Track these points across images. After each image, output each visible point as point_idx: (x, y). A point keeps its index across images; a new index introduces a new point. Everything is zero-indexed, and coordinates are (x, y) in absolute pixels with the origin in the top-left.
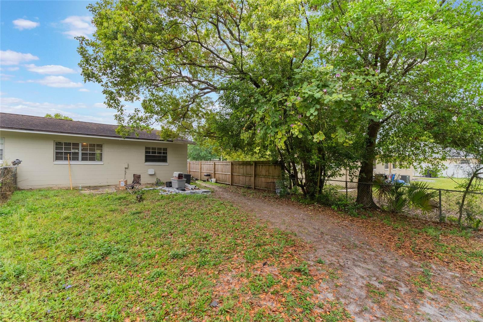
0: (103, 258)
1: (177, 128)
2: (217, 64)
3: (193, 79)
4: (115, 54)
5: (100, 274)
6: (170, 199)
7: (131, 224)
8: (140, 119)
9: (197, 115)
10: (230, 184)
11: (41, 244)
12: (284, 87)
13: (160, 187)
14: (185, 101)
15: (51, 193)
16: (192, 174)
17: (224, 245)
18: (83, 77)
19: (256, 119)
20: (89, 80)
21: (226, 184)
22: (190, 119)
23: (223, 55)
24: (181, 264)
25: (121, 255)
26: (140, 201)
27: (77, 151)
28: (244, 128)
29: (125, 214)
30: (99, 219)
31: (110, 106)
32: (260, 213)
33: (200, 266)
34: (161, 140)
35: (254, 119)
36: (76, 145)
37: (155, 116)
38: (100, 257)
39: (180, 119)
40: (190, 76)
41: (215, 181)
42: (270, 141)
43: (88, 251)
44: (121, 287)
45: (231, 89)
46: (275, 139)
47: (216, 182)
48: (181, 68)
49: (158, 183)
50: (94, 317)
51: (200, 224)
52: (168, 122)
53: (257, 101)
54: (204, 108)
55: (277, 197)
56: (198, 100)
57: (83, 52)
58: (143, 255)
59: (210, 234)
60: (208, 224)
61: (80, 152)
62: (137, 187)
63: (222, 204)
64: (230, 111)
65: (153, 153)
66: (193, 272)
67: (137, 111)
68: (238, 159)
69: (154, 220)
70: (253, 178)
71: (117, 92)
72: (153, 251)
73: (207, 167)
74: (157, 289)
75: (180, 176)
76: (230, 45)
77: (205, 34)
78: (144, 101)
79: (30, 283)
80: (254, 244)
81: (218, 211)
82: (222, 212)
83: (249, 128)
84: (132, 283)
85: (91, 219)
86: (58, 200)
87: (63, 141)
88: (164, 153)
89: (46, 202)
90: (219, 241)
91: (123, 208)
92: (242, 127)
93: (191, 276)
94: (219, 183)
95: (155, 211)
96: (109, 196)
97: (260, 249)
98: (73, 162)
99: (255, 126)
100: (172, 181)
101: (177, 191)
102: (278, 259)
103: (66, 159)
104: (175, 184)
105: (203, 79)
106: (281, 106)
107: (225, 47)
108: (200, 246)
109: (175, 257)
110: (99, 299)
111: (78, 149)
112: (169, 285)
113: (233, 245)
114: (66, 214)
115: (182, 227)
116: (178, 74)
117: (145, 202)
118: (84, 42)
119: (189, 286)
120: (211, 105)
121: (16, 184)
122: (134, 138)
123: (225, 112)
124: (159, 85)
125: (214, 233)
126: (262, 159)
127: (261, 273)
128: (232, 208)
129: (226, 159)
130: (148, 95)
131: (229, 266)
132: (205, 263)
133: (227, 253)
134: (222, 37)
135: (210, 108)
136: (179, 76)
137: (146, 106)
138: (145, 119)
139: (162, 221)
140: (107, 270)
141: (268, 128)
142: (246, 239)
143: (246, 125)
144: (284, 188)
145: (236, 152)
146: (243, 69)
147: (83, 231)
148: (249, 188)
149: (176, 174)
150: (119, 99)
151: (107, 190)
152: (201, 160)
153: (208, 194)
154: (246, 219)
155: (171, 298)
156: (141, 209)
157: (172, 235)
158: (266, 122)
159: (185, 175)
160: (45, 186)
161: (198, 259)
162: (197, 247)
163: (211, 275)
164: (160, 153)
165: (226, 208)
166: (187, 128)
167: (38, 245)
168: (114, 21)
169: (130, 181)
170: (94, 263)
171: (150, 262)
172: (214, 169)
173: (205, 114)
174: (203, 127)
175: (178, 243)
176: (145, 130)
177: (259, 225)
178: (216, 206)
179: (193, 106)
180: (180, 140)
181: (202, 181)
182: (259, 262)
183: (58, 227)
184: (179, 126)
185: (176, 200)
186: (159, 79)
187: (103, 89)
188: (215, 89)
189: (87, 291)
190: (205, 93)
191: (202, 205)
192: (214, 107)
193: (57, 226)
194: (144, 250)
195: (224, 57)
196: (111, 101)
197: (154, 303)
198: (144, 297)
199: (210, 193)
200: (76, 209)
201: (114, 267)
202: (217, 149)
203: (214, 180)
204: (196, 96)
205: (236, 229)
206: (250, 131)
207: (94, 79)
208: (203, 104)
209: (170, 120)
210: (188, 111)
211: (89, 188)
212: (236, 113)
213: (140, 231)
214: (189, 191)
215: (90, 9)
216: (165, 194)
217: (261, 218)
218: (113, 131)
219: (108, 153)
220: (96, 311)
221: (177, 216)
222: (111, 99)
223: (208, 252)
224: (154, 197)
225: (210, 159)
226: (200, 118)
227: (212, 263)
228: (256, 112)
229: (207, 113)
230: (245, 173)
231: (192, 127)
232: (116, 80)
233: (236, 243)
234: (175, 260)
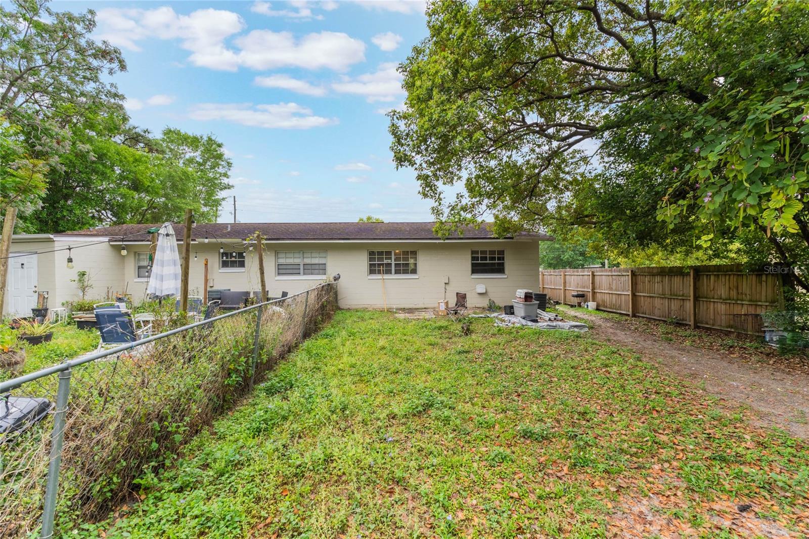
0: (424, 410)
1: (519, 216)
2: (593, 83)
3: (548, 125)
4: (430, 120)
5: (422, 433)
6: (513, 335)
7: (456, 367)
8: (464, 209)
9: (556, 187)
10: (630, 313)
11: (361, 376)
12: (788, 80)
13: (496, 314)
14: (535, 167)
15: (367, 315)
16: (548, 293)
17: (626, 438)
18: (394, 164)
19: (700, 171)
20: (401, 165)
21: (621, 314)
22: (542, 196)
23: (607, 62)
24: (538, 451)
25: (447, 412)
26: (467, 334)
27: (389, 261)
28: (667, 197)
29: (448, 352)
30: (418, 354)
31: (425, 195)
32: (719, 385)
33: (575, 465)
34: (494, 238)
35: (693, 174)
36: (388, 253)
37: (486, 201)
38: (420, 408)
39: (524, 199)
40: (541, 121)
41: (595, 307)
42: (744, 218)
43: (407, 396)
44: (449, 460)
45: (630, 122)
46: (762, 211)
47: (597, 309)
48: (524, 112)
49: (492, 307)
50: (419, 491)
51: (570, 386)
52: (506, 208)
53: (700, 133)
54: (568, 173)
55: (769, 351)
56: (556, 161)
57: (394, 131)
58: (477, 419)
59: (593, 409)
60: (586, 388)
61: (393, 263)
62: (462, 312)
63: (613, 352)
64: (626, 167)
65: (482, 259)
66: (563, 473)
67: (459, 196)
68: (647, 262)
69: (490, 367)
70: (689, 305)
71: (434, 175)
72: (490, 416)
73: (577, 280)
74: (500, 481)
75: (528, 297)
76: (624, 34)
77: (568, 36)
78: (468, 180)
79: (353, 422)
80: (708, 454)
81: (606, 366)
82: (615, 369)
83: (679, 195)
84: (464, 460)
85: (408, 353)
86: (374, 325)
87: (376, 251)
88: (499, 259)
89: (362, 325)
90: (614, 426)
91: (445, 341)
92: (659, 196)
93: (560, 478)
94: (605, 311)
95: (491, 352)
96: (427, 323)
97: (726, 469)
98: (386, 276)
99: (695, 190)
100: (515, 305)
101: (524, 322)
102: (788, 508)
103: (379, 272)
104: (520, 310)
105: (565, 119)
106: (780, 129)
107: (612, 42)
108: (573, 427)
109: (527, 435)
110: (424, 468)
111: (390, 258)
112: (520, 481)
113: (650, 443)
114: (382, 342)
115: (536, 385)
116: (519, 124)
117: (474, 336)
118: (395, 117)
119: (557, 497)
120: (582, 163)
121: (337, 303)
122: (455, 239)
123: (614, 171)
124: (490, 150)
125: (601, 409)
126: (716, 262)
127: (734, 527)
128: (639, 363)
129: (618, 265)
130: (474, 170)
131: (641, 483)
132: (585, 463)
133: (635, 455)
134: (605, 26)
135: (581, 170)
136: (521, 126)
137: (471, 188)
138: (471, 208)
139: (501, 369)
140: (430, 429)
141: (739, 186)
142: (683, 436)
143: (670, 190)
144: (793, 331)
145: (643, 249)
146: (659, 73)
147: (400, 368)
148: (679, 324)
149: (521, 293)
150: (436, 183)
151: (423, 315)
152: (564, 267)
153: (582, 331)
154: (677, 392)
155: (524, 505)
156: (469, 347)
157: (519, 395)
158: (731, 175)
159: (536, 295)
160: (361, 306)
161: (570, 452)
162: (566, 428)
163: (602, 489)
164: (493, 259)
165: (626, 362)
166: (538, 214)
167: (358, 378)
168: (428, 74)
169: (453, 302)
170: (414, 415)
171: (488, 434)
172: (593, 283)
173: (571, 183)
174: (568, 208)
175: (530, 412)
176: (471, 225)
177: (718, 411)
178: (601, 356)
179: (547, 173)
180: (525, 235)
181: (569, 307)
182: (725, 497)
183: (375, 358)
184: (523, 211)
185: (523, 337)
186: (490, 139)
187: (416, 173)
188: (592, 132)
189: (409, 451)
190: (570, 145)
191: (572, 352)
192: (589, 167)
193: (373, 357)
194: (477, 411)
195: (610, 63)
196: (427, 189)
197: (498, 503)
198: (482, 488)
199: (587, 329)
200: (391, 338)
201: (438, 428)
202: (597, 245)
203: (592, 305)
204: (555, 153)
205: (654, 409)
206: (681, 202)
207: (407, 163)
208: (566, 166)
209: (508, 202)
210: (539, 182)
211: (404, 310)
212: (641, 169)
213: (470, 381)
214: (546, 324)
215: (400, 70)
216: (502, 325)
217: (725, 397)
218: (430, 231)
219: (424, 262)
220: (420, 484)
221: (526, 366)
222: (427, 186)
223: (590, 443)
224: (487, 330)
225: (583, 265)
226: (561, 192)
227: (601, 467)
228: (698, 159)
229: (575, 180)
230: (667, 291)
231: (547, 209)
232: (432, 158)
233: (657, 440)
234: (528, 442)
